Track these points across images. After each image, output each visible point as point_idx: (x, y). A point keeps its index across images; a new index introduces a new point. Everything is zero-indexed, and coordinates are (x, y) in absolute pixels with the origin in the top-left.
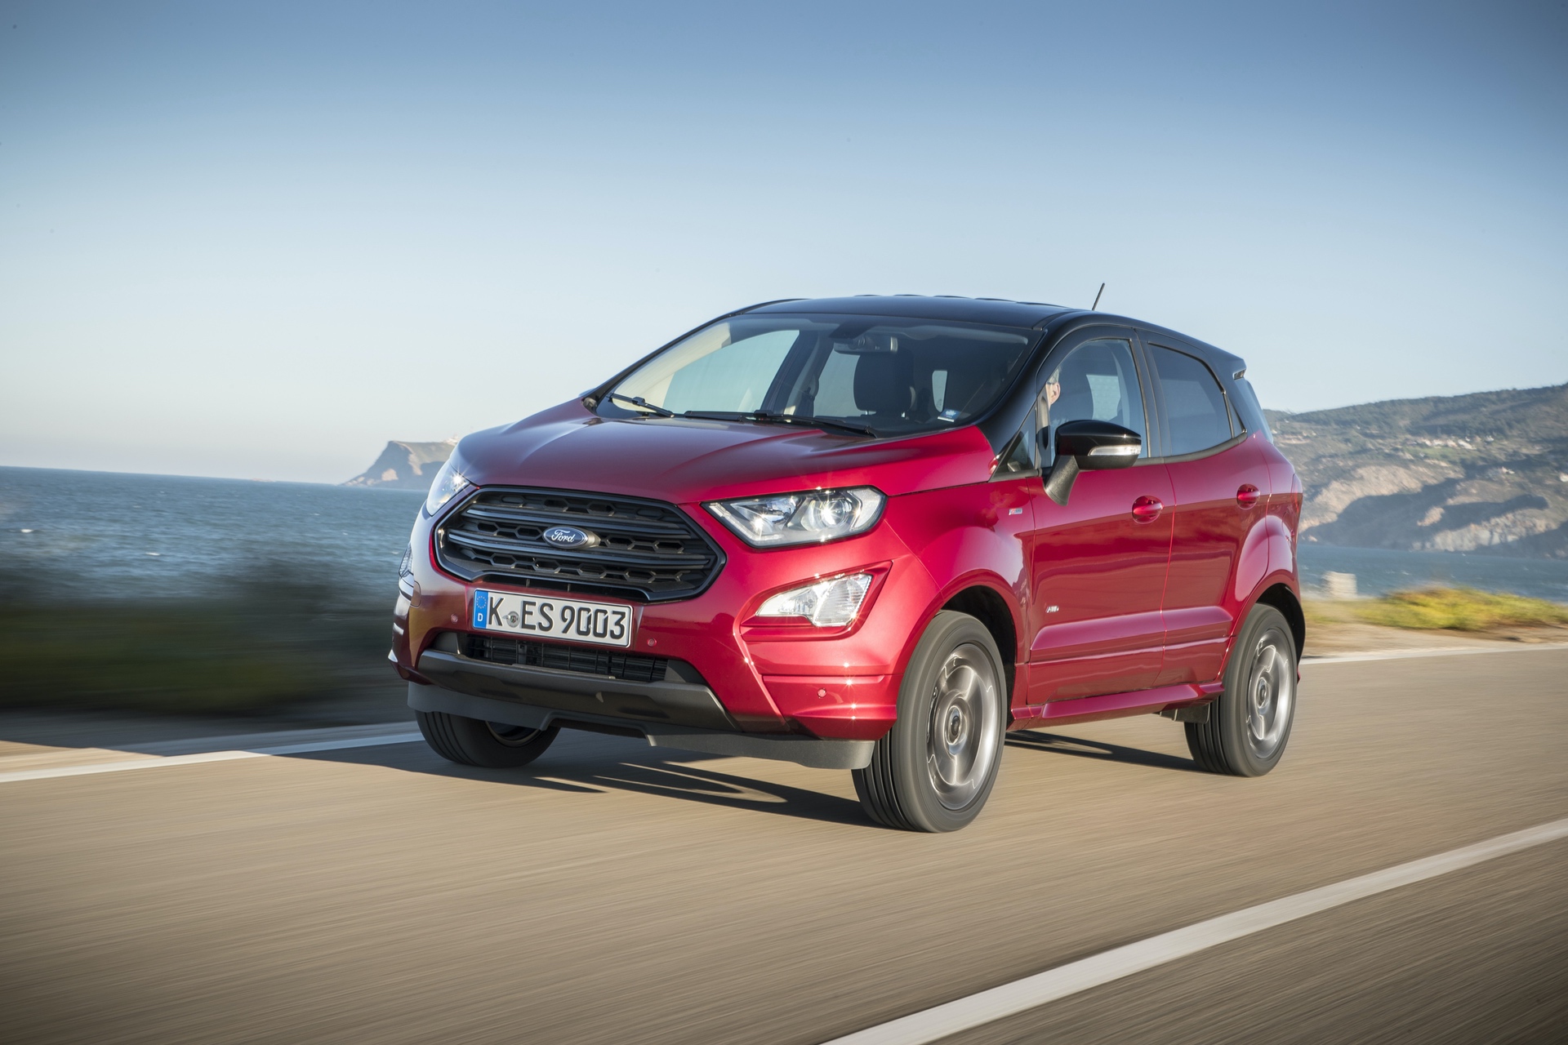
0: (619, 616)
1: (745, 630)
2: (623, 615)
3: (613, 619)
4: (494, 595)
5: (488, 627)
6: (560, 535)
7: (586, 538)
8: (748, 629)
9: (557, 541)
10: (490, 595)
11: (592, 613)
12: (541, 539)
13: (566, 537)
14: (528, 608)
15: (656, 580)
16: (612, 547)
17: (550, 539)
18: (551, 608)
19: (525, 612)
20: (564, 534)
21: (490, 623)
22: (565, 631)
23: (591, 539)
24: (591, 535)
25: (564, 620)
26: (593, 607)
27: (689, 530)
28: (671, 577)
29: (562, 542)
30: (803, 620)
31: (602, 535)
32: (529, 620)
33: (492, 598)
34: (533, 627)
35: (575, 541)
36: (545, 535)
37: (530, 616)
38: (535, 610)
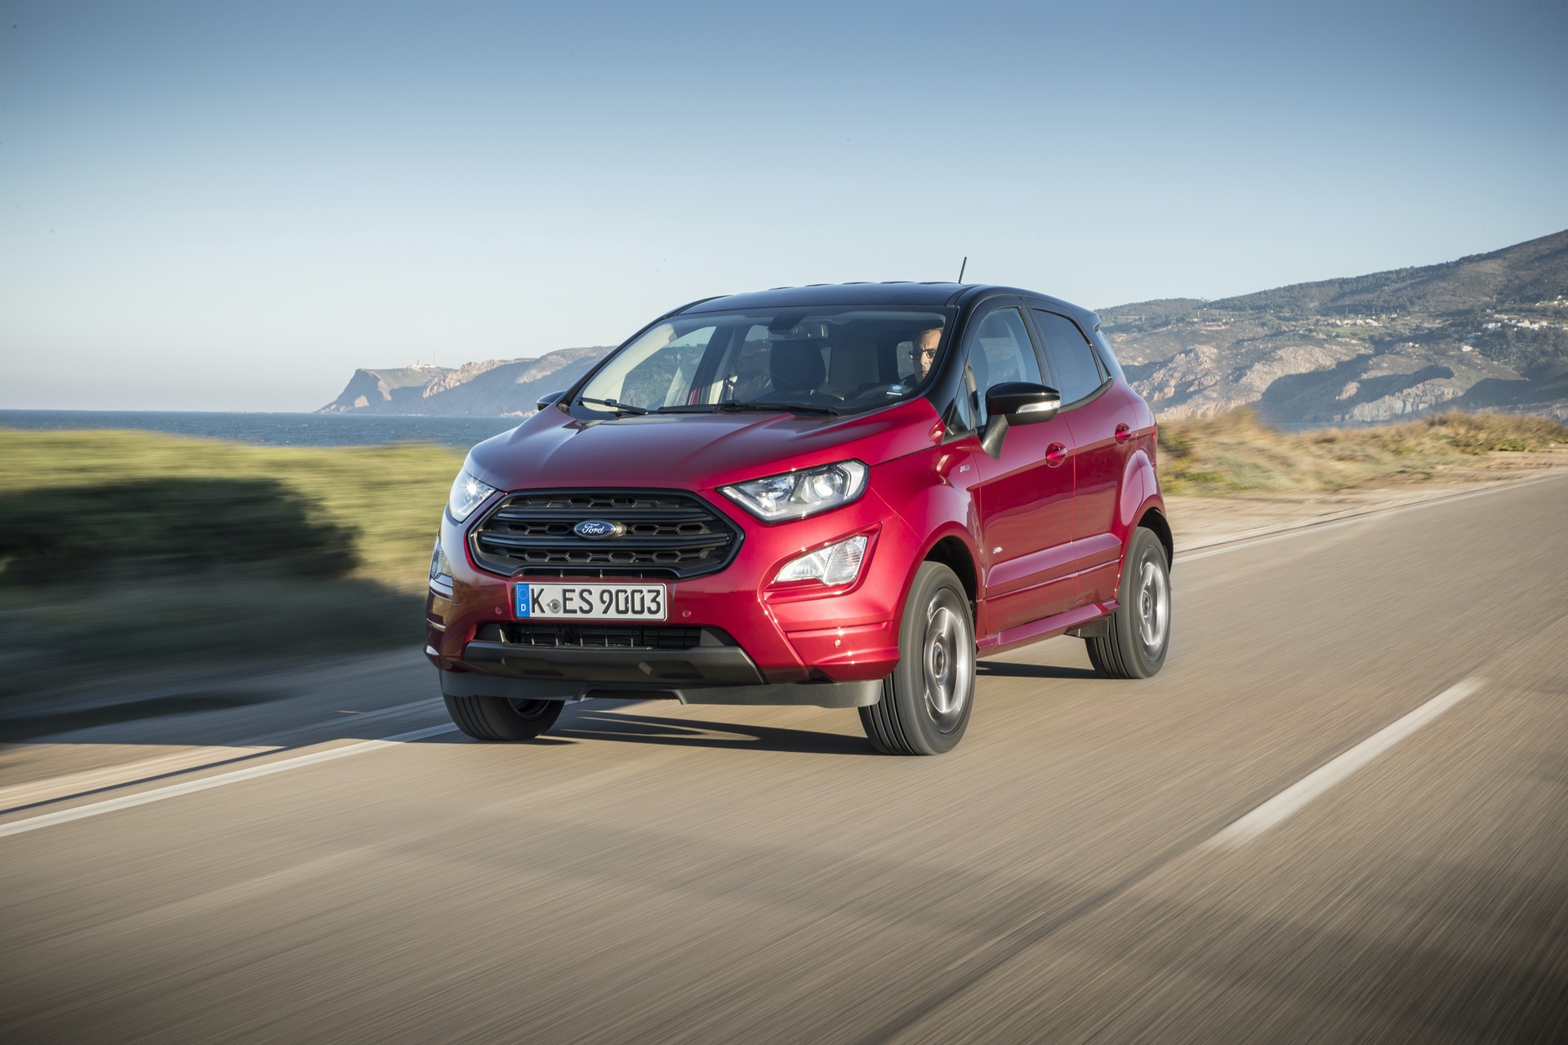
0: (655, 594)
1: (767, 595)
2: (658, 592)
3: (648, 597)
4: (535, 587)
5: (532, 615)
6: (591, 528)
7: (615, 529)
8: (771, 594)
9: (587, 534)
10: (531, 587)
11: (629, 593)
12: (572, 533)
13: (596, 530)
14: (568, 595)
15: (682, 559)
16: (638, 535)
17: (581, 532)
18: (590, 593)
19: (565, 599)
20: (594, 527)
21: (534, 611)
22: (605, 611)
23: (618, 529)
24: (618, 525)
25: (604, 602)
26: (629, 588)
27: (708, 512)
28: (695, 555)
29: (592, 534)
30: (816, 581)
31: (628, 525)
32: (570, 606)
33: (533, 590)
34: (575, 612)
35: (605, 532)
36: (575, 529)
37: (570, 602)
38: (575, 596)
